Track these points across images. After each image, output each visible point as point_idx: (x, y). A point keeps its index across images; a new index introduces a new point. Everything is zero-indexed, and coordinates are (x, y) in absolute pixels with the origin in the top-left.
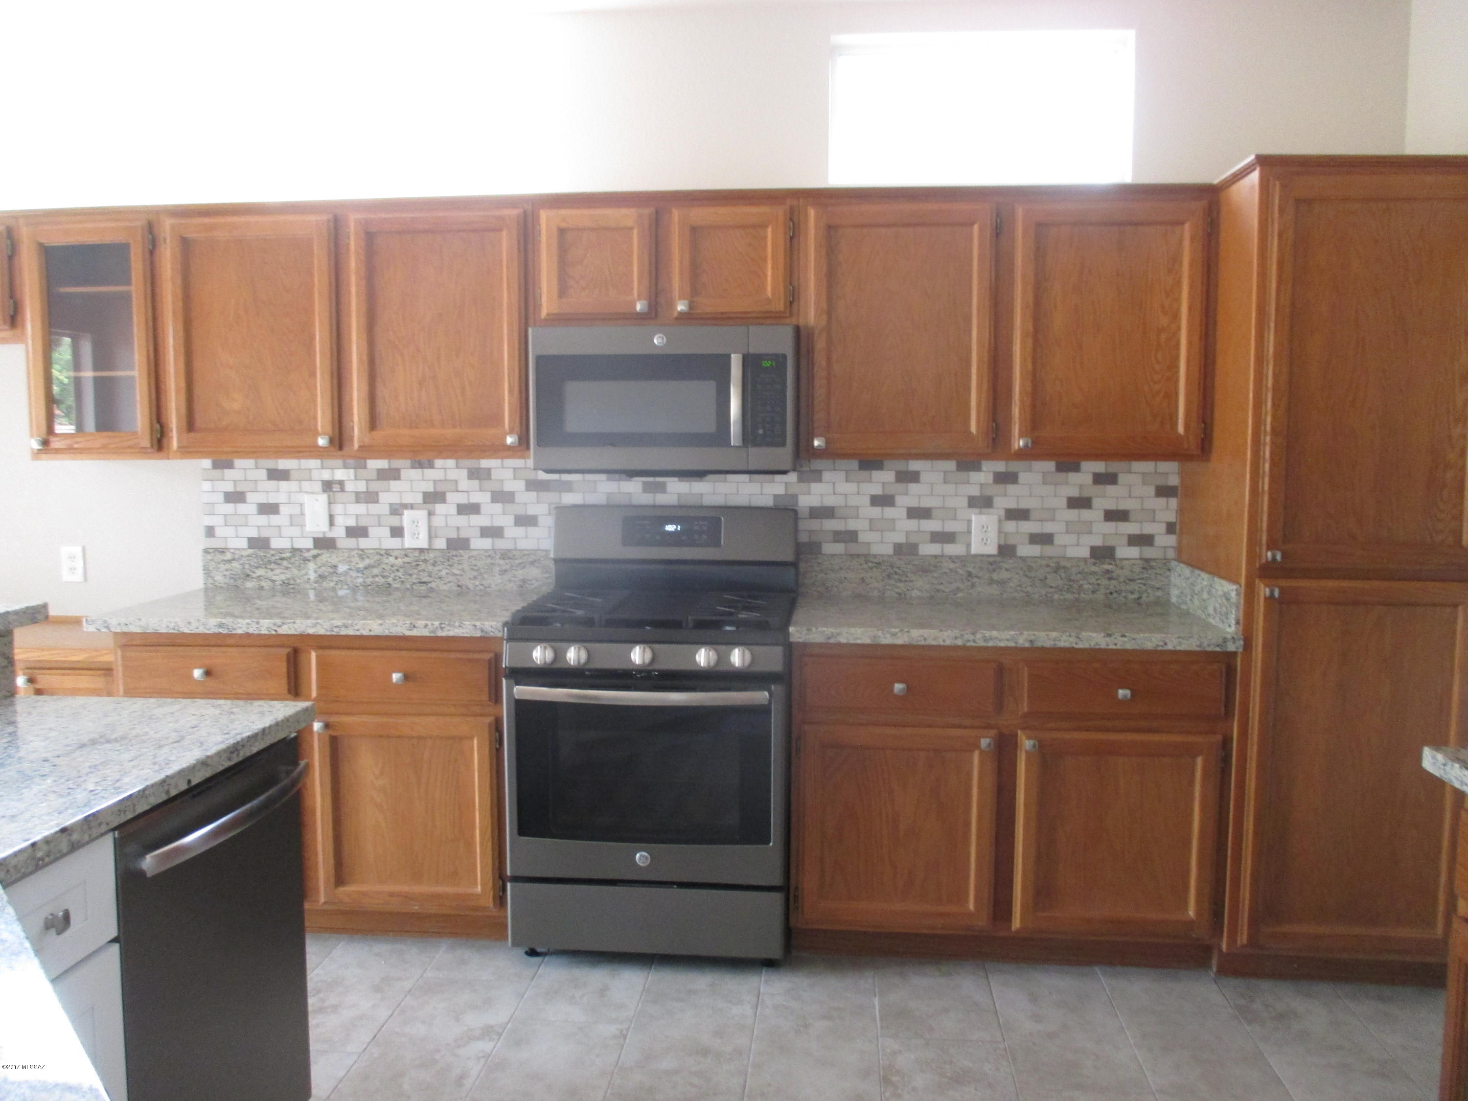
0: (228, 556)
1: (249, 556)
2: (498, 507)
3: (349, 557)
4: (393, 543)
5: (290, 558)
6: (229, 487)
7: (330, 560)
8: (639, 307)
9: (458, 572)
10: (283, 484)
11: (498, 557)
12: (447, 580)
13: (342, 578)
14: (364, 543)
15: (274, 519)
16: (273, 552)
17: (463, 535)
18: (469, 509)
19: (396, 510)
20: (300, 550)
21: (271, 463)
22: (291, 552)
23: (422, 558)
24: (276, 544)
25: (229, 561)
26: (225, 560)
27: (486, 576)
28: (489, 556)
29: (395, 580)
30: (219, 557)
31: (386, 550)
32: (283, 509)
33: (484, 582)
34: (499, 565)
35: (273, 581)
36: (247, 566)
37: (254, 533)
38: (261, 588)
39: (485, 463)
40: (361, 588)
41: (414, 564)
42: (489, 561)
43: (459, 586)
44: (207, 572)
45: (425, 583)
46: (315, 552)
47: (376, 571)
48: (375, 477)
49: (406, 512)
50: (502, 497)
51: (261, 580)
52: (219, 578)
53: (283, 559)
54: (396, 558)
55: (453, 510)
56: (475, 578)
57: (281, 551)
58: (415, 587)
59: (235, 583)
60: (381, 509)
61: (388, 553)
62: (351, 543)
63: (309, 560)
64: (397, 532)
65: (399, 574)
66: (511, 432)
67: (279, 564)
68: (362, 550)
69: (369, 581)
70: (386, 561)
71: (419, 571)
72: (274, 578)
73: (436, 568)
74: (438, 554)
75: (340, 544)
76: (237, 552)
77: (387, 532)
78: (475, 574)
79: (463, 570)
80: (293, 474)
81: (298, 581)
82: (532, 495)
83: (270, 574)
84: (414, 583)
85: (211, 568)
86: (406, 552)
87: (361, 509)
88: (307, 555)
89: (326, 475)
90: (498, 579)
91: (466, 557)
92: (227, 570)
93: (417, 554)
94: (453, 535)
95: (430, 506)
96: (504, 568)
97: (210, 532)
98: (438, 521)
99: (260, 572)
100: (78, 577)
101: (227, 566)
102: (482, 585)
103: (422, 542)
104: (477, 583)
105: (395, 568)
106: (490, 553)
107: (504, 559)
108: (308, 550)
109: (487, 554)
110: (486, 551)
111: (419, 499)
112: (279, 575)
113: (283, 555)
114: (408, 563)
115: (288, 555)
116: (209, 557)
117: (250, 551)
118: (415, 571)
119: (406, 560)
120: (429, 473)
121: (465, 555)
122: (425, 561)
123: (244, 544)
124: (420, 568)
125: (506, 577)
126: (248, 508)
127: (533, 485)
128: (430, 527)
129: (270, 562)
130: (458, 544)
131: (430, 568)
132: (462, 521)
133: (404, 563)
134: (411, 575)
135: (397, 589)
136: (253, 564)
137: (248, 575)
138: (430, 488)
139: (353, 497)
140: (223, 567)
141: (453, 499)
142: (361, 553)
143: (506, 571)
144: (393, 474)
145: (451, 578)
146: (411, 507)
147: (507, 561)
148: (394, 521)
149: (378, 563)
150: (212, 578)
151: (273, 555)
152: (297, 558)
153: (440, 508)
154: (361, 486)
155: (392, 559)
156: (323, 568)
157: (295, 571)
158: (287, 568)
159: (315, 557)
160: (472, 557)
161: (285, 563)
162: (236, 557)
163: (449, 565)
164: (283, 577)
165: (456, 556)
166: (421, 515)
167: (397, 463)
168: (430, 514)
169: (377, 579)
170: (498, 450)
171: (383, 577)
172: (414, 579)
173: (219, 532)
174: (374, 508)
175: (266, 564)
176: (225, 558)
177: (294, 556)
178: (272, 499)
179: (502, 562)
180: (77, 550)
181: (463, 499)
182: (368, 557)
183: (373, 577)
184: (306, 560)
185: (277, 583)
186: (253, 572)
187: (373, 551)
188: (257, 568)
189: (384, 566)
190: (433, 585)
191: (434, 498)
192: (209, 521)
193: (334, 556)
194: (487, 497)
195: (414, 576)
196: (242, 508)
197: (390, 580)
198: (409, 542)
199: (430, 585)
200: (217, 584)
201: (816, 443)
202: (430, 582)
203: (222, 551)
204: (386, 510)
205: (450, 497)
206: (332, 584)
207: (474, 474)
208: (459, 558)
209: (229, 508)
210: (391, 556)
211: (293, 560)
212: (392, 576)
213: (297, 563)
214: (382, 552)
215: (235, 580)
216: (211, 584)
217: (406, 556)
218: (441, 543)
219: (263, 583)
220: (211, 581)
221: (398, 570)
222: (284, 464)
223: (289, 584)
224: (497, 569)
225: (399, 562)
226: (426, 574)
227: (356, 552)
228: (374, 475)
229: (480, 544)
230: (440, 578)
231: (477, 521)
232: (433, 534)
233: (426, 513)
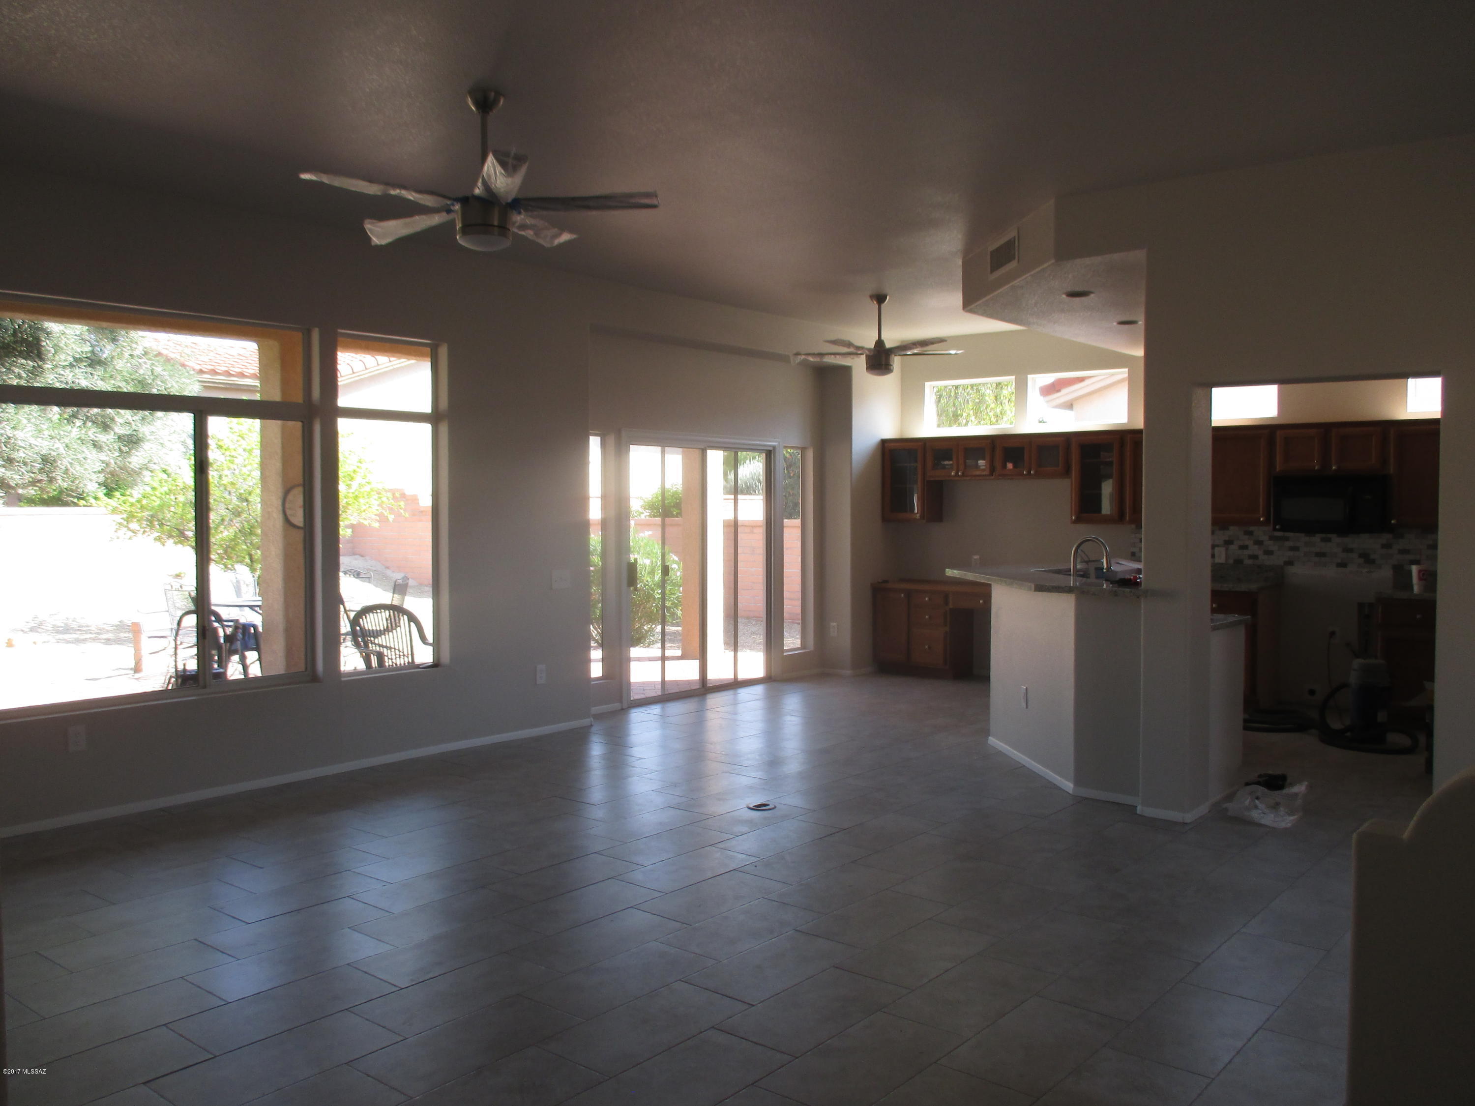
2: (1256, 547)
8: (1316, 468)
9: (1238, 573)
11: (1255, 567)
12: (1233, 576)
17: (1241, 558)
18: (1244, 547)
27: (1249, 575)
28: (1252, 567)
33: (1249, 578)
34: (1256, 571)
39: (1252, 528)
41: (1219, 569)
42: (1252, 569)
43: (1238, 579)
45: (1223, 577)
49: (1216, 548)
50: (1259, 543)
55: (1237, 548)
56: (1245, 576)
66: (1262, 517)
71: (1221, 572)
73: (1229, 571)
74: (1229, 565)
78: (1246, 574)
79: (1240, 573)
82: (1271, 542)
86: (1216, 564)
90: (1254, 577)
93: (1220, 565)
94: (1236, 558)
95: (1227, 546)
96: (1258, 572)
98: (1230, 552)
103: (1223, 561)
104: (1245, 578)
106: (1252, 565)
107: (1258, 568)
110: (1250, 564)
111: (1222, 543)
119: (1215, 568)
120: (1227, 532)
121: (1241, 566)
122: (1224, 568)
127: (1272, 538)
128: (1226, 554)
130: (1238, 562)
131: (1226, 571)
132: (1240, 552)
138: (1227, 539)
146: (1218, 546)
147: (1260, 569)
153: (1232, 547)
160: (1244, 567)
163: (1234, 571)
166: (1223, 550)
168: (1227, 549)
170: (1257, 523)
181: (1241, 543)
190: (1226, 578)
191: (1228, 542)
194: (1252, 542)
195: (1218, 575)
198: (1217, 560)
201: (1393, 522)
205: (1236, 542)
207: (1245, 533)
208: (1238, 568)
218: (1231, 561)
226: (1224, 574)
229: (1248, 562)
230: (1230, 575)
231: (1246, 552)
232: (1227, 557)
233: (1224, 548)
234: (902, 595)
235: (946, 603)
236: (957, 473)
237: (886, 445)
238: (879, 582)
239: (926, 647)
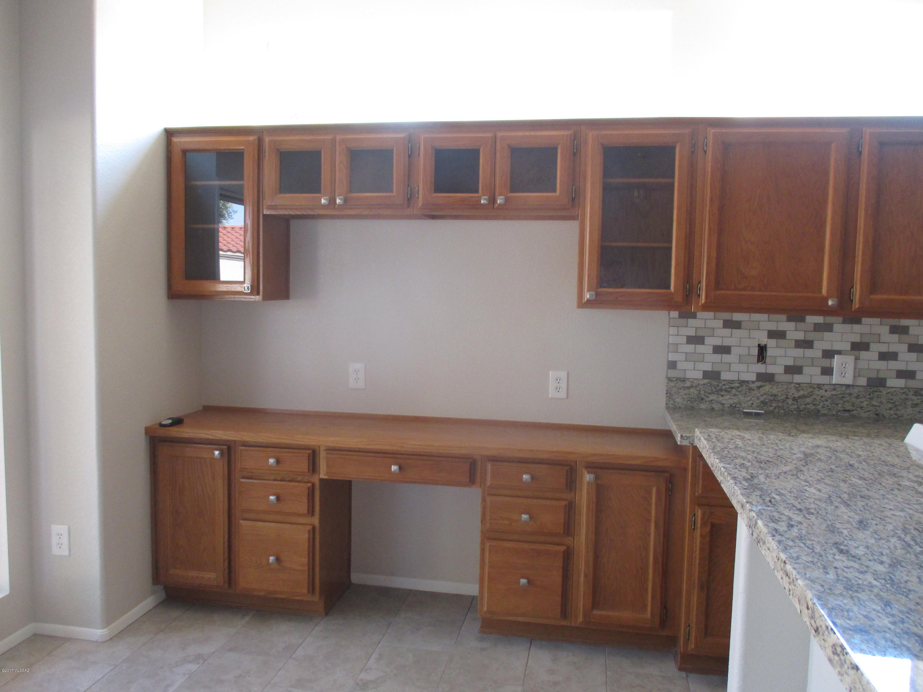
0: (688, 384)
1: (704, 384)
2: (913, 356)
3: (787, 389)
4: (824, 380)
5: (738, 387)
6: (691, 332)
7: (771, 390)
9: (877, 404)
10: (736, 332)
11: (911, 394)
12: (867, 409)
13: (780, 404)
14: (798, 378)
15: (726, 358)
16: (723, 383)
17: (881, 375)
19: (829, 354)
20: (747, 382)
21: (727, 316)
22: (740, 383)
23: (848, 392)
24: (725, 376)
25: (689, 388)
26: (685, 387)
27: (900, 408)
28: (904, 393)
29: (823, 407)
30: (681, 385)
31: (818, 384)
32: (733, 350)
33: (898, 412)
34: (912, 400)
35: (723, 404)
36: (702, 392)
37: (708, 368)
38: (713, 409)
39: (904, 322)
40: (795, 412)
41: (841, 396)
42: (904, 396)
43: (876, 414)
44: (669, 395)
45: (848, 411)
46: (759, 384)
47: (808, 400)
48: (812, 329)
49: (836, 356)
50: (917, 348)
51: (713, 403)
52: (679, 400)
53: (732, 388)
54: (826, 391)
55: (876, 356)
56: (890, 409)
57: (732, 382)
58: (839, 414)
59: (692, 404)
60: (816, 353)
61: (819, 386)
62: (787, 378)
63: (754, 390)
64: (827, 371)
65: (828, 403)
67: (728, 392)
68: (799, 384)
69: (802, 407)
70: (817, 393)
71: (844, 402)
72: (724, 402)
73: (858, 400)
74: (861, 389)
75: (777, 378)
76: (695, 381)
77: (818, 370)
78: (890, 405)
79: (881, 403)
80: (743, 325)
81: (743, 405)
83: (721, 398)
84: (839, 411)
85: (673, 393)
86: (835, 387)
87: (799, 352)
88: (752, 385)
89: (773, 326)
90: (910, 410)
91: (885, 392)
92: (686, 394)
93: (844, 388)
94: (873, 375)
95: (856, 353)
96: (915, 402)
97: (672, 365)
98: (862, 365)
99: (713, 397)
100: (562, 394)
101: (687, 391)
102: (896, 414)
103: (848, 380)
104: (892, 412)
105: (823, 399)
106: (905, 390)
107: (916, 396)
108: (753, 382)
109: (902, 391)
110: (902, 389)
111: (848, 347)
112: (728, 400)
113: (733, 385)
114: (836, 395)
115: (737, 385)
116: (672, 384)
117: (706, 381)
118: (841, 401)
119: (834, 393)
120: (857, 328)
121: (884, 391)
122: (850, 394)
123: (700, 375)
124: (845, 399)
125: (917, 409)
126: (706, 349)
128: (855, 369)
129: (721, 390)
130: (877, 383)
131: (854, 400)
132: (882, 365)
133: (832, 395)
134: (837, 404)
135: (825, 415)
136: (707, 390)
137: (702, 399)
138: (857, 339)
139: (793, 344)
140: (683, 392)
141: (876, 348)
142: (797, 386)
143: (917, 404)
144: (829, 328)
145: (870, 408)
146: (839, 352)
147: (918, 397)
148: (826, 363)
149: (811, 395)
150: (674, 400)
151: (724, 385)
152: (744, 388)
153: (864, 354)
154: (800, 336)
155: (822, 392)
156: (765, 396)
157: (742, 398)
158: (735, 395)
159: (759, 387)
160: (889, 393)
161: (734, 391)
162: (694, 385)
163: (870, 399)
164: (731, 402)
165: (876, 391)
166: (848, 359)
167: (830, 319)
168: (857, 359)
169: (808, 406)
171: (814, 405)
172: (840, 407)
173: (680, 366)
174: (809, 353)
175: (719, 391)
176: (685, 385)
177: (741, 386)
178: (727, 342)
179: (914, 398)
180: (563, 374)
181: (884, 348)
182: (803, 389)
183: (805, 404)
184: (751, 389)
185: (726, 406)
186: (708, 397)
187: (807, 385)
188: (710, 394)
189: (815, 397)
190: (855, 413)
191: (860, 346)
192: (672, 357)
193: (775, 387)
194: (905, 347)
195: (840, 406)
196: (700, 348)
197: (819, 407)
198: (836, 379)
199: (852, 412)
200: (676, 404)
202: (853, 410)
203: (684, 380)
204: (820, 354)
205: (872, 346)
206: (771, 409)
207: (894, 330)
208: (879, 393)
209: (690, 348)
210: (822, 389)
211: (740, 389)
212: (822, 404)
213: (743, 392)
214: (814, 386)
215: (691, 402)
216: (672, 404)
217: (834, 389)
218: (863, 381)
219: (714, 406)
220: (672, 402)
221: (827, 401)
222: (737, 316)
223: (735, 407)
224: (910, 403)
225: (828, 394)
226: (850, 404)
227: (793, 385)
228: (812, 328)
229: (894, 383)
230: (862, 407)
231: (894, 365)
232: (857, 374)
233: (853, 358)
234: (217, 453)
235: (314, 468)
236: (332, 201)
237: (175, 140)
238: (161, 425)
239: (272, 558)
